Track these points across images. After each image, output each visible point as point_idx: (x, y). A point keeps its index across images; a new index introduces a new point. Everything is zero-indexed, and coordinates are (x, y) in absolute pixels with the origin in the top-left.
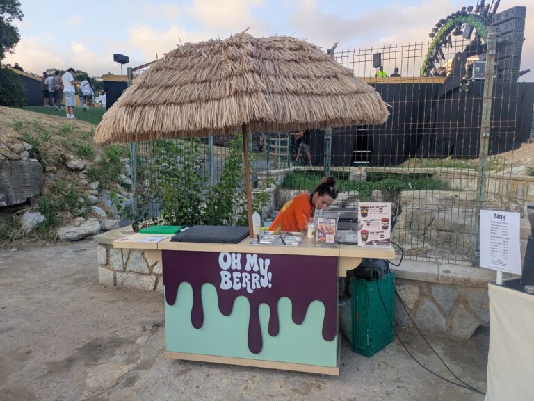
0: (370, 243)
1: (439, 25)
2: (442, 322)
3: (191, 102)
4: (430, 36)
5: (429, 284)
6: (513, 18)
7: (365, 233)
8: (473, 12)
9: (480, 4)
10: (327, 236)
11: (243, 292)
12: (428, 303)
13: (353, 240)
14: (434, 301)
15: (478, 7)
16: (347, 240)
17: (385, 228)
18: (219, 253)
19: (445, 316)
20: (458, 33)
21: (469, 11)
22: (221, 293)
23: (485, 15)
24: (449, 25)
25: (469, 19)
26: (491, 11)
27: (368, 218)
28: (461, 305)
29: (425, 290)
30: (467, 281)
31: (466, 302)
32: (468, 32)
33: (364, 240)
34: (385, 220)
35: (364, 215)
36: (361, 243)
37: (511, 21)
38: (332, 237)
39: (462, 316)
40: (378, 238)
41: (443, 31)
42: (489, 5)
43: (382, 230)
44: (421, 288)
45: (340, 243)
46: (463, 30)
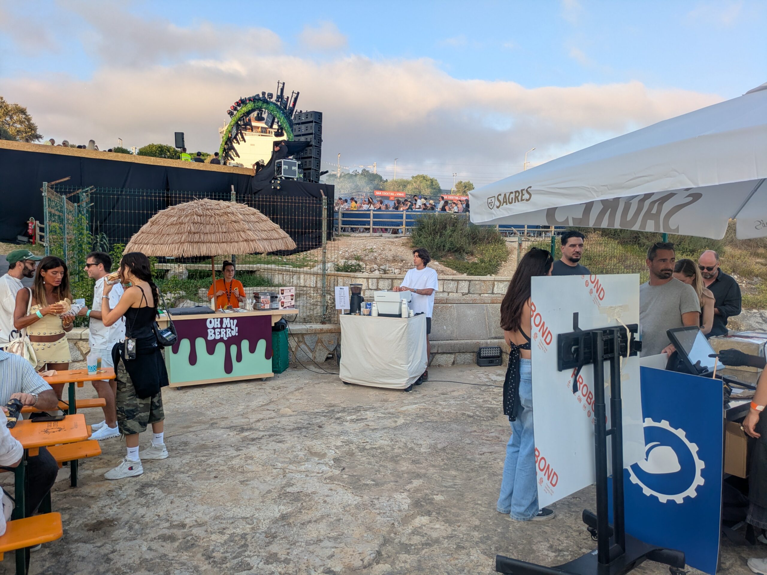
0: (285, 308)
1: (238, 104)
2: (311, 355)
3: (223, 242)
4: (229, 114)
5: (303, 335)
6: (312, 122)
7: (283, 303)
8: (274, 100)
9: (279, 94)
10: (266, 305)
11: (221, 340)
12: (303, 346)
13: (276, 307)
14: (305, 344)
15: (278, 97)
16: (273, 307)
17: (292, 299)
18: (207, 319)
19: (312, 351)
20: (259, 119)
21: (270, 98)
22: (208, 342)
23: (285, 108)
24: (250, 106)
25: (271, 107)
26: (291, 106)
27: (284, 295)
28: (319, 344)
29: (301, 339)
30: (321, 330)
31: (322, 342)
32: (270, 121)
33: (282, 306)
34: (292, 296)
35: (282, 294)
36: (281, 308)
37: (311, 124)
38: (268, 305)
39: (320, 350)
40: (289, 305)
41: (243, 112)
42: (288, 98)
43: (290, 300)
44: (298, 338)
45: (272, 309)
46: (265, 116)
